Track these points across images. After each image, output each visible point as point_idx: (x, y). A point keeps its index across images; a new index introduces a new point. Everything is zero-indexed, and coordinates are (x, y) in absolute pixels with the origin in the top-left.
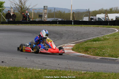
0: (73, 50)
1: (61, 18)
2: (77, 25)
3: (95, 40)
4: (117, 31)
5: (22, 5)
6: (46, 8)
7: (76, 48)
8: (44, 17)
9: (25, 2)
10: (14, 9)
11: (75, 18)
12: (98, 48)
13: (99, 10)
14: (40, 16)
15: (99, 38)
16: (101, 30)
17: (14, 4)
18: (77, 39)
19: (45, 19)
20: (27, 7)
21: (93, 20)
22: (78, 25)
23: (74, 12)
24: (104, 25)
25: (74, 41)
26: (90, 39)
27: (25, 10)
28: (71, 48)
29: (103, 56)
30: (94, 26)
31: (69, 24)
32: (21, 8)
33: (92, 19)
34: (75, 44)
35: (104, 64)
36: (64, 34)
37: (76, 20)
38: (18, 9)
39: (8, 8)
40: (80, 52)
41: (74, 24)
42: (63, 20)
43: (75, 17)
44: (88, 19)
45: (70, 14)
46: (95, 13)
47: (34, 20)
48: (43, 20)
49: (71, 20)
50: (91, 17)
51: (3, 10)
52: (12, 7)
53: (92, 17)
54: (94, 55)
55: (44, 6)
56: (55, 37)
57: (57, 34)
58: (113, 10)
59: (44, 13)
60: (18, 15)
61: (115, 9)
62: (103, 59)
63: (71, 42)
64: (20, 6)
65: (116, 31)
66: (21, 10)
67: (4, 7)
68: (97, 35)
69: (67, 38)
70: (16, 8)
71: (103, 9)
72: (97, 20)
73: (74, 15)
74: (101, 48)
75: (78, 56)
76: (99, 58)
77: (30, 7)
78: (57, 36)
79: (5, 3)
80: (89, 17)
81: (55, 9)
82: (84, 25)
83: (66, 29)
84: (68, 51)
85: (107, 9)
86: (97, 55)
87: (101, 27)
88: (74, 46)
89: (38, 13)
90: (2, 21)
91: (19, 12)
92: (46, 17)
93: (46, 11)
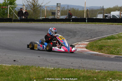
0: (86, 49)
1: (75, 16)
3: (109, 38)
5: (34, 2)
6: (59, 5)
7: (90, 47)
8: (57, 15)
10: (26, 6)
11: (89, 16)
12: (112, 47)
13: (114, 7)
14: (54, 14)
15: (113, 36)
16: (115, 28)
17: (27, 2)
18: (91, 37)
19: (58, 16)
20: (40, 5)
21: (107, 18)
22: (92, 23)
23: (88, 10)
24: (118, 23)
25: (87, 40)
26: (105, 37)
27: (37, 8)
28: (84, 46)
29: (117, 55)
30: (108, 23)
31: (83, 22)
32: (34, 5)
33: (106, 16)
34: (88, 43)
35: (118, 63)
36: (77, 32)
37: (89, 17)
38: (31, 7)
39: (20, 5)
40: (94, 50)
41: (88, 22)
42: (77, 17)
43: (88, 14)
44: (102, 17)
45: (84, 11)
46: (110, 10)
47: (47, 18)
48: (56, 18)
49: (85, 17)
50: (105, 15)
51: (15, 7)
52: (24, 4)
53: (107, 15)
54: (108, 54)
55: (57, 4)
56: (68, 36)
60: (31, 13)
62: (117, 57)
63: (84, 40)
66: (34, 7)
67: (16, 5)
68: (111, 33)
69: (81, 36)
70: (28, 5)
71: (117, 7)
72: (112, 17)
73: (88, 12)
74: (116, 46)
75: (92, 54)
76: (113, 56)
77: (43, 5)
78: (71, 34)
80: (104, 15)
81: (68, 6)
82: (98, 22)
83: (80, 27)
84: (82, 49)
86: (112, 53)
87: (116, 25)
88: (87, 44)
89: (51, 10)
90: (14, 19)
91: (32, 9)
92: (59, 14)
93: (59, 8)
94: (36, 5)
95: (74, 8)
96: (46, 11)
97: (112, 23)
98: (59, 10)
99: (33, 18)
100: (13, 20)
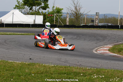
0: (109, 51)
1: (111, 23)
2: (122, 29)
7: (112, 49)
9: (80, 9)
10: (70, 15)
11: (122, 23)
19: (96, 23)
20: (82, 13)
23: (121, 18)
28: (108, 48)
34: (112, 46)
36: (107, 37)
37: (122, 25)
38: (74, 15)
39: (65, 13)
42: (113, 25)
45: (118, 19)
49: (118, 25)
52: (68, 12)
55: (96, 13)
56: (98, 40)
57: (102, 37)
63: (110, 44)
64: (75, 12)
66: (76, 16)
67: (62, 13)
69: (109, 40)
73: (122, 21)
77: (84, 13)
79: (63, 10)
81: (104, 15)
84: (104, 51)
89: (91, 18)
91: (74, 17)
93: (97, 16)
95: (115, 17)
96: (86, 19)
98: (97, 19)
100: (57, 26)
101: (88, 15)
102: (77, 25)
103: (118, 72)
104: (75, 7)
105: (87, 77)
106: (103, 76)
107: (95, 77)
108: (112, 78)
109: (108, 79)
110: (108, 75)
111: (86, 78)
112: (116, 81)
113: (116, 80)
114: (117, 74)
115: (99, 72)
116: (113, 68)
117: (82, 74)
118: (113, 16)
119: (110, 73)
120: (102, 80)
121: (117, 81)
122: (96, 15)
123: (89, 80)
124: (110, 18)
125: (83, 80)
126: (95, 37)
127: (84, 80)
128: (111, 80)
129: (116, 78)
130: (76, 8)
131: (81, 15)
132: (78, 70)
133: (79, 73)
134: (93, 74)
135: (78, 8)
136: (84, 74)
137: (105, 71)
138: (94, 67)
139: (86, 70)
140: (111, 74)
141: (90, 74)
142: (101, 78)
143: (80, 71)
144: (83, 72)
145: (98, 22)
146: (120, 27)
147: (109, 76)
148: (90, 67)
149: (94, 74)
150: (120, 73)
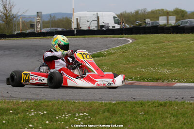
2: (79, 36)
4: (131, 41)
5: (7, 11)
8: (37, 27)
9: (11, 8)
14: (32, 26)
19: (38, 29)
20: (15, 14)
23: (77, 19)
30: (101, 36)
32: (6, 16)
33: (102, 26)
38: (2, 18)
41: (77, 34)
42: (65, 30)
47: (24, 32)
48: (35, 31)
49: (73, 29)
50: (101, 24)
55: (38, 13)
58: (140, 12)
59: (37, 22)
61: (143, 11)
64: (4, 14)
65: (129, 41)
66: (6, 19)
82: (88, 35)
85: (131, 12)
87: (111, 37)
89: (30, 21)
91: (3, 21)
92: (39, 27)
93: (38, 18)
94: (9, 15)
96: (21, 23)
97: (107, 36)
98: (39, 22)
99: (4, 33)
101: (24, 17)
102: (7, 34)
103: (69, 104)
104: (4, 5)
105: (19, 115)
106: (45, 112)
107: (33, 114)
108: (59, 114)
109: (52, 117)
110: (52, 110)
111: (18, 117)
112: (65, 119)
113: (66, 116)
114: (67, 107)
115: (39, 105)
116: (62, 99)
117: (12, 110)
118: (65, 17)
119: (55, 107)
120: (43, 118)
121: (67, 118)
122: (38, 16)
123: (23, 119)
124: (60, 20)
125: (13, 121)
126: (37, 51)
127: (15, 121)
128: (57, 118)
129: (65, 114)
130: (5, 7)
131: (14, 17)
132: (5, 106)
133: (8, 110)
134: (29, 110)
135: (7, 6)
136: (15, 110)
137: (48, 104)
138: (31, 99)
139: (18, 105)
140: (57, 108)
141: (24, 111)
142: (43, 115)
143: (9, 107)
144: (14, 107)
145: (41, 28)
146: (75, 33)
147: (55, 111)
148: (25, 98)
149: (31, 109)
150: (72, 106)
